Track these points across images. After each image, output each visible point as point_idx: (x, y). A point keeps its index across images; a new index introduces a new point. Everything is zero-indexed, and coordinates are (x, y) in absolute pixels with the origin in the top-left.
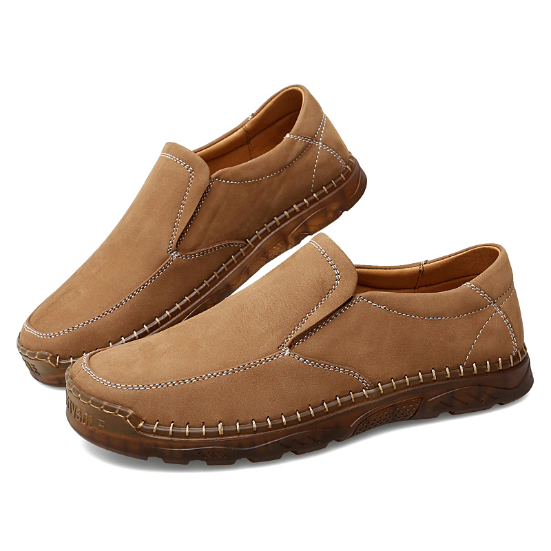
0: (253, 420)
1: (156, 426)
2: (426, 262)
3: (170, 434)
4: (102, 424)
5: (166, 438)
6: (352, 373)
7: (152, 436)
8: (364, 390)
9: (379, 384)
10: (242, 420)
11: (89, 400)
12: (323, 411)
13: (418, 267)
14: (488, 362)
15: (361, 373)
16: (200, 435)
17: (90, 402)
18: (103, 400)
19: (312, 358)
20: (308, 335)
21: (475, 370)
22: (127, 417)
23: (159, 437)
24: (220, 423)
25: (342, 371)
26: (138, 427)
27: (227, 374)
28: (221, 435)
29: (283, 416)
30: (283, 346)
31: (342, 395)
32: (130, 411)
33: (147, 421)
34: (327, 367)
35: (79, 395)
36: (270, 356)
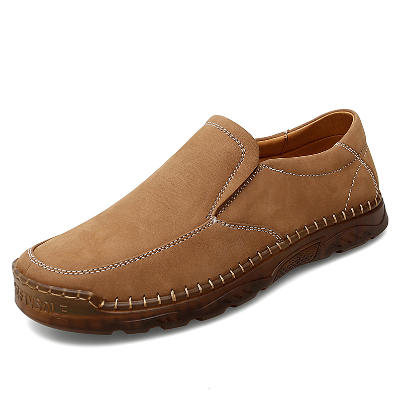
0: (198, 283)
1: (116, 303)
2: (289, 132)
3: (131, 307)
4: (64, 309)
5: (127, 312)
6: (267, 230)
7: (114, 312)
8: (277, 243)
9: (288, 236)
10: (189, 285)
11: (48, 289)
12: (250, 266)
13: (283, 136)
14: (361, 205)
15: (274, 229)
16: (157, 304)
17: (50, 291)
18: (62, 287)
19: (235, 222)
20: (228, 203)
21: (354, 214)
22: (89, 298)
23: (121, 312)
24: (171, 291)
25: (259, 229)
26: (101, 307)
27: (170, 247)
28: (174, 301)
29: (220, 276)
30: (210, 215)
31: (262, 250)
32: (90, 293)
33: (107, 300)
34: (248, 228)
35: (37, 287)
36: (202, 226)
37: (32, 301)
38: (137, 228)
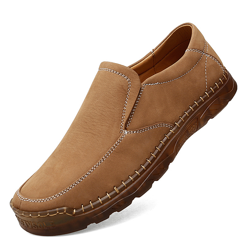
0: (129, 176)
1: (83, 208)
2: (154, 50)
3: (93, 207)
5: (92, 211)
6: (161, 125)
7: (83, 214)
8: (170, 130)
9: (176, 123)
10: (124, 179)
12: (158, 151)
13: (151, 55)
14: (216, 83)
15: (165, 122)
16: (108, 199)
19: (139, 128)
20: (130, 118)
21: (213, 91)
22: (65, 211)
23: (88, 213)
24: (114, 187)
25: (156, 127)
26: (74, 214)
27: (103, 160)
28: (118, 193)
29: (142, 166)
30: (122, 130)
31: (162, 139)
32: (65, 208)
33: (76, 208)
34: (148, 129)
35: (30, 215)
36: (119, 139)
37: (30, 224)
38: (79, 155)
